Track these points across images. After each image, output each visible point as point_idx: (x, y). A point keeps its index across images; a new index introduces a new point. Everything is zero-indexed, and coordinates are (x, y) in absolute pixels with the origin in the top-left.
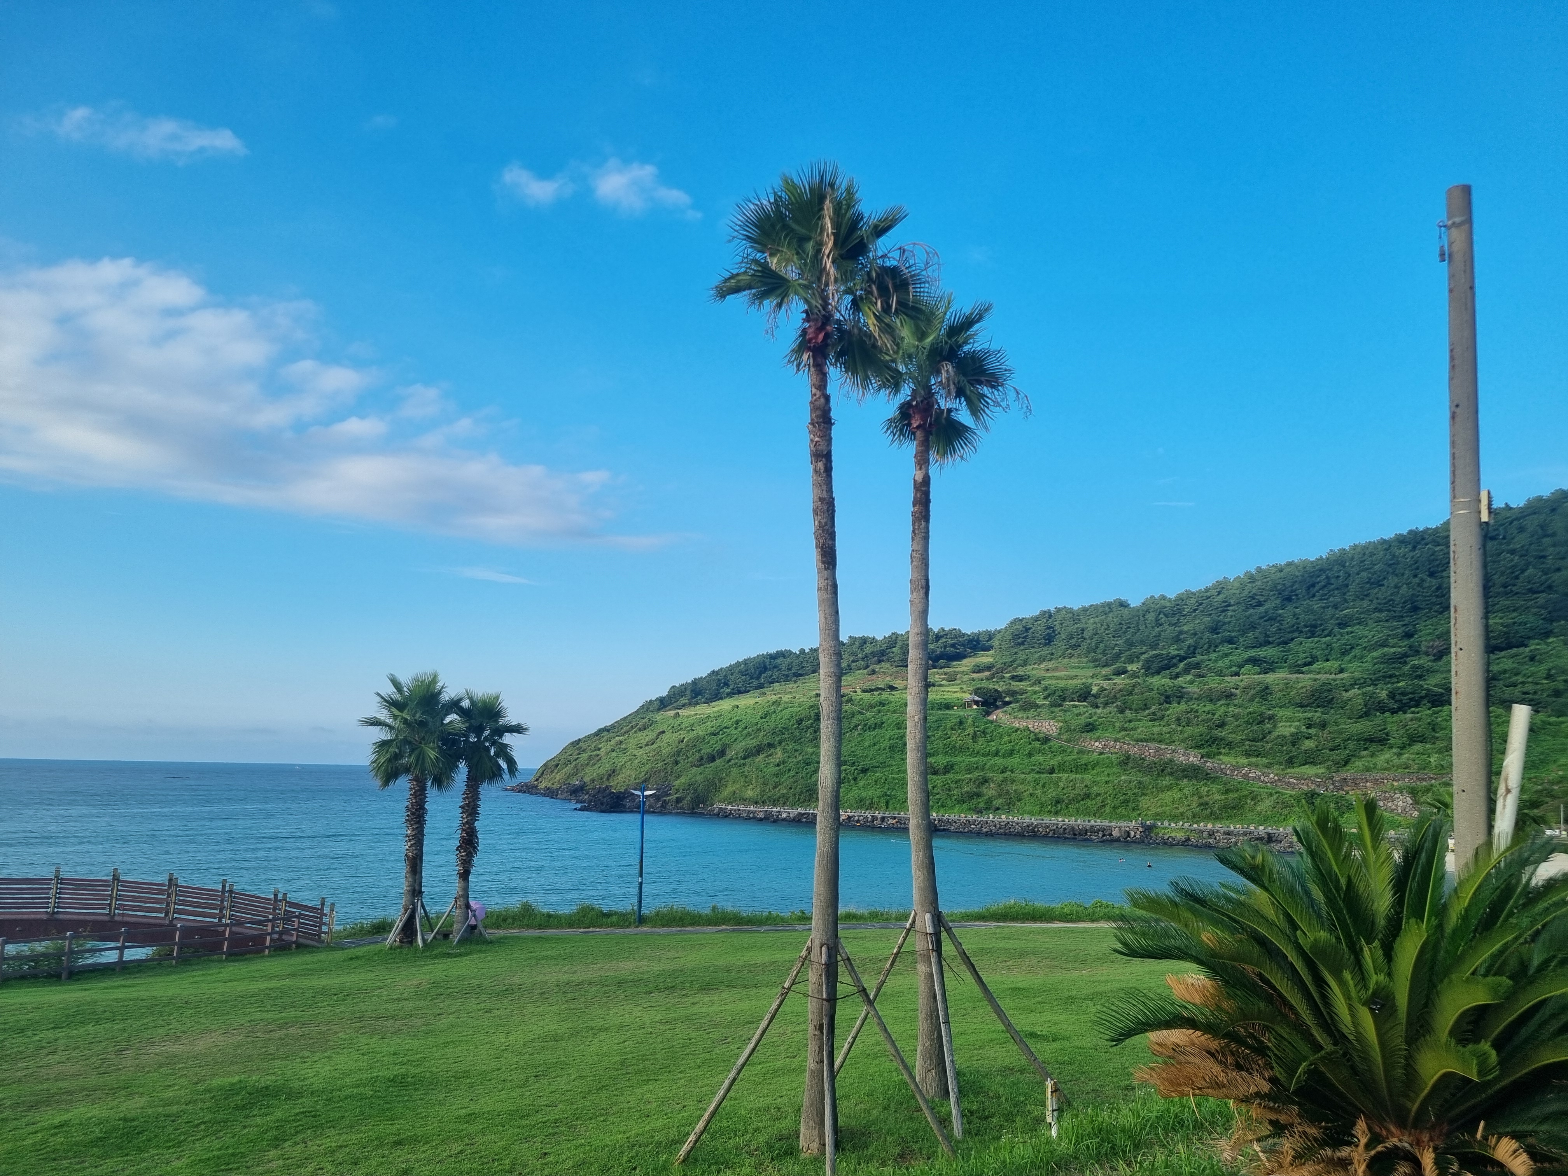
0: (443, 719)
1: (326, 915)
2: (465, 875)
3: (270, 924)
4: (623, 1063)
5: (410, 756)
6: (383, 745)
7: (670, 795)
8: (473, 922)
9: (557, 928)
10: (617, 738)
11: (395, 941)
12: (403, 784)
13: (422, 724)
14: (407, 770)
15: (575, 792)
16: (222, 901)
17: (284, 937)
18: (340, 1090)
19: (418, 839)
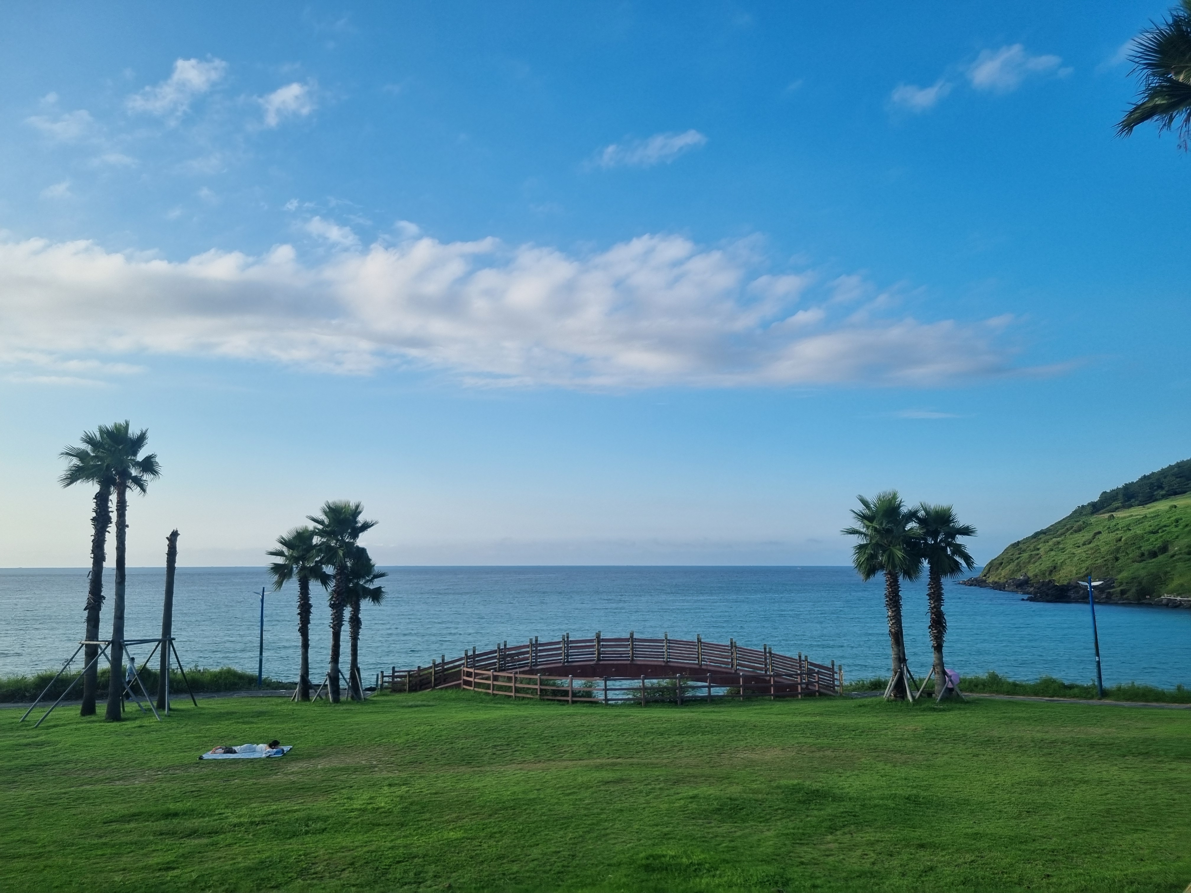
0: (904, 527)
1: (836, 673)
2: (938, 648)
3: (799, 677)
4: (1108, 811)
5: (882, 556)
6: (861, 548)
7: (1113, 587)
8: (950, 685)
9: (1024, 695)
10: (1054, 539)
11: (890, 695)
12: (880, 577)
13: (888, 531)
14: (882, 567)
15: (1022, 585)
16: (766, 659)
17: (810, 687)
18: (870, 800)
19: (897, 619)
